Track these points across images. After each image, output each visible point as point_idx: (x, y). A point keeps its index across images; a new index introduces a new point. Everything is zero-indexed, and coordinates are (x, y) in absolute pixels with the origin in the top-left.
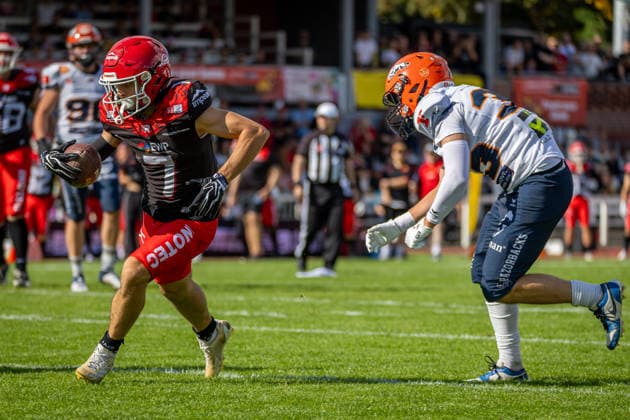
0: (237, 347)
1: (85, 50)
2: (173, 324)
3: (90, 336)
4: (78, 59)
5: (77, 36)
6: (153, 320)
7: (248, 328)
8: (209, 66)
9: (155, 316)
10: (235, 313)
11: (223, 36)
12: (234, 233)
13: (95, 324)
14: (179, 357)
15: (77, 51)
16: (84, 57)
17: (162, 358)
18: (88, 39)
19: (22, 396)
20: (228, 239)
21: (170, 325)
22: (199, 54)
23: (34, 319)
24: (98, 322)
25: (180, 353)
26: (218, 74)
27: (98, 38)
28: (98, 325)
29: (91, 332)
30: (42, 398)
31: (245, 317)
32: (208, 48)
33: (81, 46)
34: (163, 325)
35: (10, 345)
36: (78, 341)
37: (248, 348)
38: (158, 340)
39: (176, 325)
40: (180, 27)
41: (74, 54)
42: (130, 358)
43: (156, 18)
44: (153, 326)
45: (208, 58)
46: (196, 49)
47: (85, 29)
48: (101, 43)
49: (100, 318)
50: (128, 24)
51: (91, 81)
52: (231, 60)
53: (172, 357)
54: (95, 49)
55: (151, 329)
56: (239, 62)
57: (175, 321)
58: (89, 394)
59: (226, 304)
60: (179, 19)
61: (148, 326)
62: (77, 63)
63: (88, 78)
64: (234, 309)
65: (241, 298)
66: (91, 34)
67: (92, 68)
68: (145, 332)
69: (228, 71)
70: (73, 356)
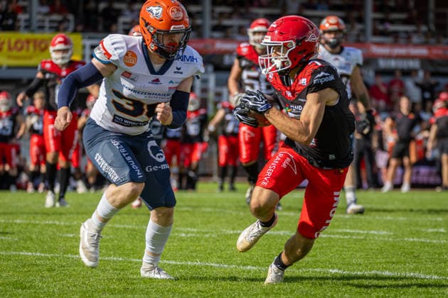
0: (437, 256)
1: (332, 36)
2: (389, 238)
3: (327, 247)
4: (327, 42)
5: (327, 25)
6: (374, 235)
7: (445, 241)
8: (416, 45)
9: (376, 233)
10: (436, 230)
11: (426, 23)
12: (434, 170)
13: (330, 238)
14: (393, 263)
15: (327, 36)
16: (331, 40)
17: (381, 263)
18: (335, 27)
19: (275, 291)
20: (430, 174)
21: (386, 239)
22: (408, 36)
23: (284, 234)
24: (332, 236)
25: (394, 260)
26: (423, 51)
27: (343, 26)
28: (332, 239)
29: (327, 244)
30: (291, 293)
31: (443, 233)
32: (415, 32)
33: (330, 32)
34: (381, 239)
35: (266, 253)
36: (318, 250)
37: (445, 256)
38: (378, 250)
39: (390, 239)
40: (394, 16)
41: (324, 38)
42: (357, 264)
43: (377, 9)
44: (374, 239)
45: (415, 39)
46: (407, 32)
47: (333, 20)
48: (345, 31)
49: (334, 234)
50: (355, 14)
51: (337, 59)
52: (432, 41)
53: (388, 263)
54: (340, 35)
55: (372, 242)
56: (439, 42)
57: (390, 236)
58: (326, 290)
59: (428, 224)
60: (394, 10)
61: (370, 239)
62: (326, 46)
63: (334, 57)
64: (435, 227)
65: (440, 219)
66: (337, 24)
67: (338, 49)
68: (367, 244)
69: (430, 49)
70: (314, 262)
